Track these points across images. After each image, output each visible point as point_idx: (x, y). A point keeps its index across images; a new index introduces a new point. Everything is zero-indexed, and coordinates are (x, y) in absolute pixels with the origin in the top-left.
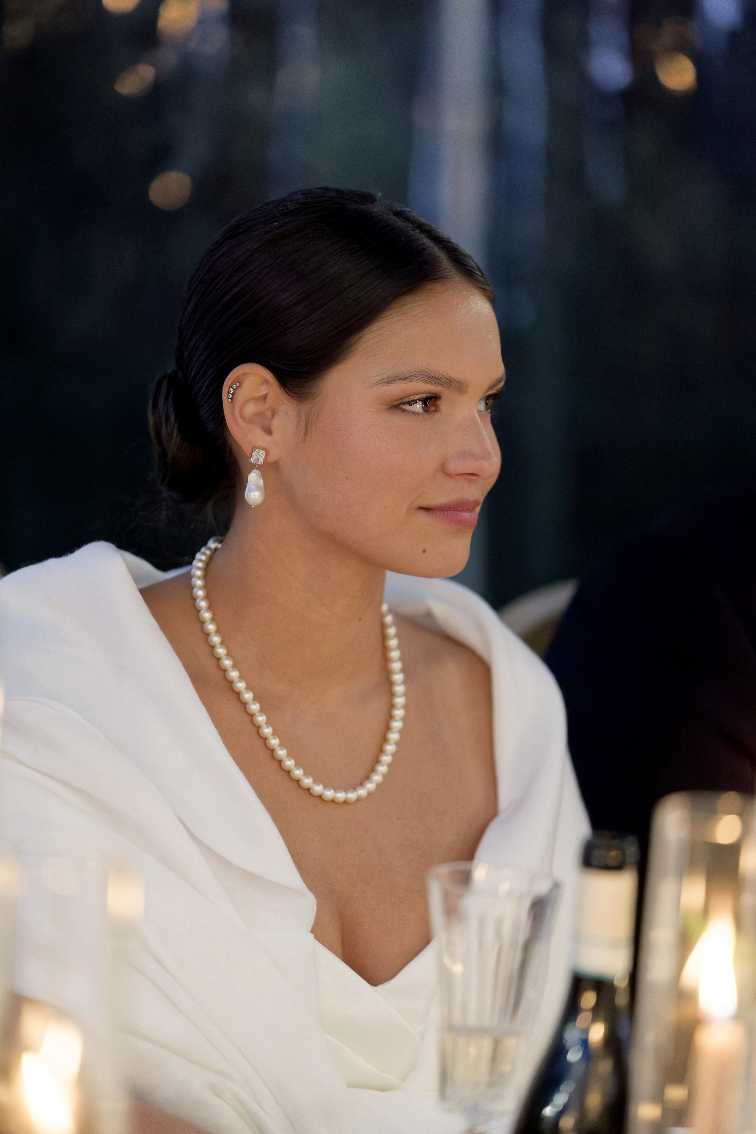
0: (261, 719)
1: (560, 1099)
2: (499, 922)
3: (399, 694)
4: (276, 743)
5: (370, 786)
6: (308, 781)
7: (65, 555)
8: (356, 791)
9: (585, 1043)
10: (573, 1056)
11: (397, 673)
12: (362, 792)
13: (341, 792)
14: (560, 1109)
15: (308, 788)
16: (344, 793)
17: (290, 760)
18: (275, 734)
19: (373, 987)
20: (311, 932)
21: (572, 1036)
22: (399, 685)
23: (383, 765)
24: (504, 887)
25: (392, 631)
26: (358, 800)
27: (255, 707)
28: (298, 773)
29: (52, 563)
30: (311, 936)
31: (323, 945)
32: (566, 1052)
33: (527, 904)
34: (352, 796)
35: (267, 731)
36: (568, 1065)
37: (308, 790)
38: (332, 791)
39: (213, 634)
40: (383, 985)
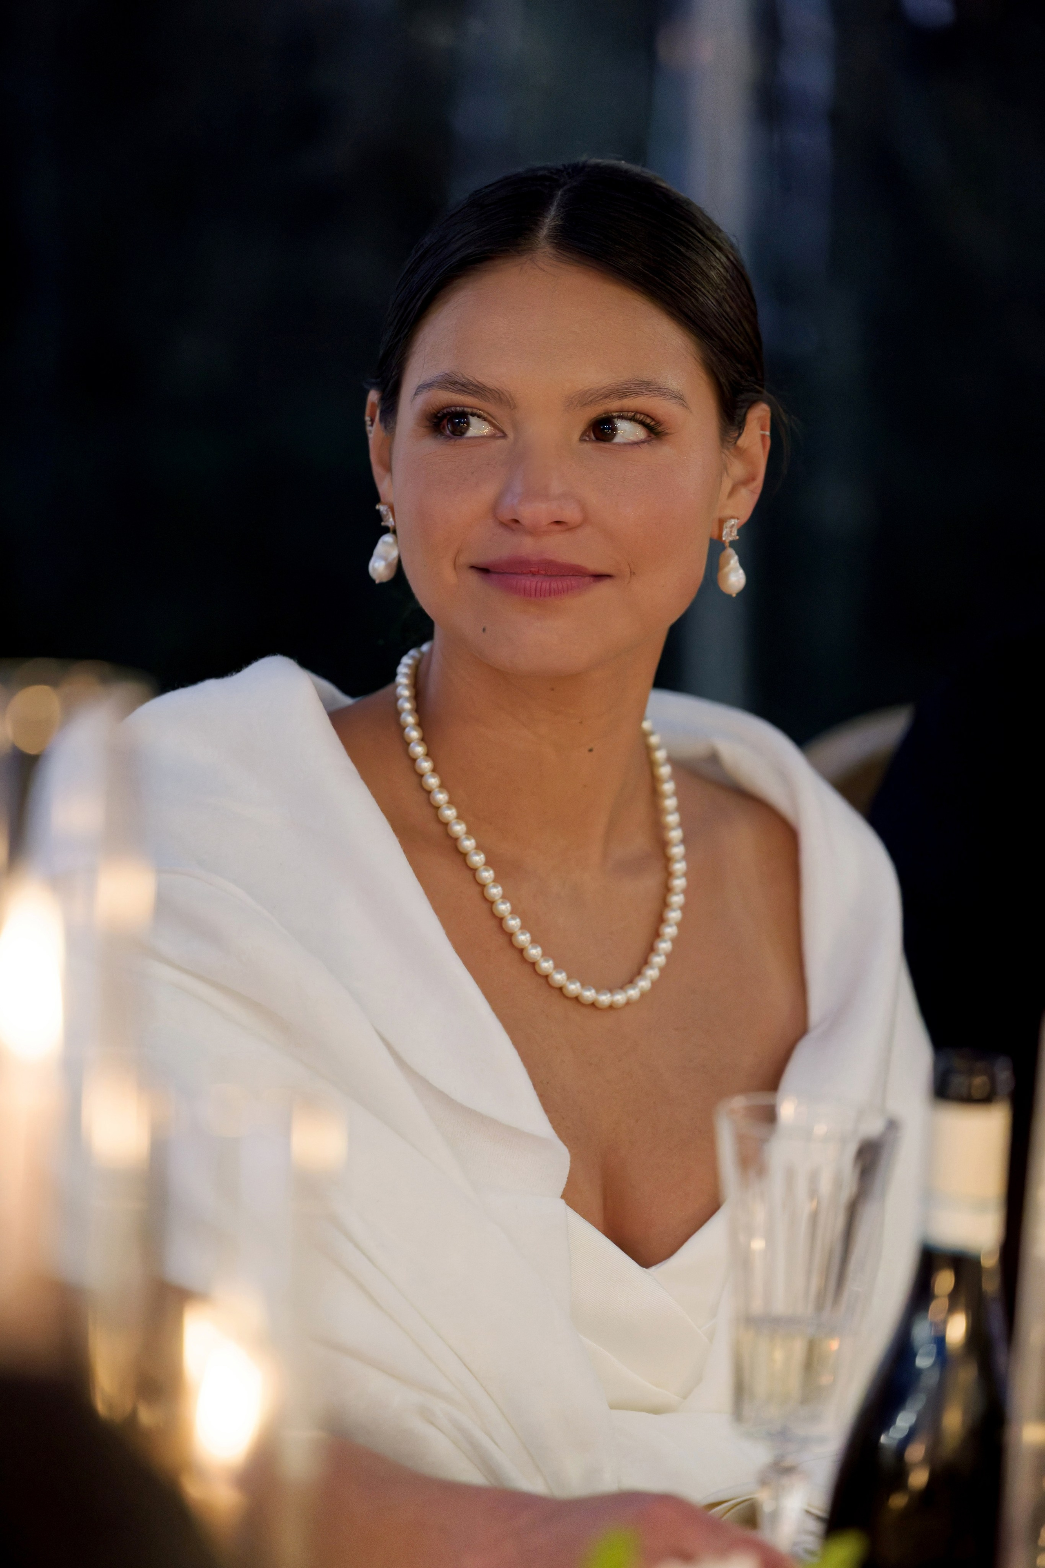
0: (495, 891)
1: (904, 1421)
2: (814, 1178)
3: (679, 873)
4: (516, 925)
5: (644, 984)
6: (560, 978)
7: (229, 675)
8: (626, 992)
9: (940, 1341)
10: (923, 1361)
11: (676, 845)
12: (633, 993)
13: (605, 994)
14: (906, 1433)
15: (560, 986)
16: (609, 995)
17: (535, 948)
18: (514, 912)
19: (645, 1269)
20: (563, 1197)
21: (922, 1332)
22: (678, 861)
23: (659, 955)
24: (820, 1129)
25: (668, 787)
26: (628, 1003)
27: (487, 875)
28: (546, 965)
29: (210, 687)
30: (563, 1202)
31: (576, 1211)
32: (913, 1355)
33: (852, 1149)
34: (620, 998)
35: (504, 908)
36: (919, 1372)
37: (561, 989)
38: (593, 991)
39: (429, 773)
40: (658, 1265)
